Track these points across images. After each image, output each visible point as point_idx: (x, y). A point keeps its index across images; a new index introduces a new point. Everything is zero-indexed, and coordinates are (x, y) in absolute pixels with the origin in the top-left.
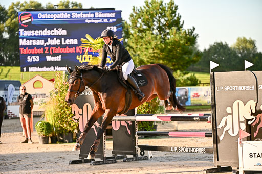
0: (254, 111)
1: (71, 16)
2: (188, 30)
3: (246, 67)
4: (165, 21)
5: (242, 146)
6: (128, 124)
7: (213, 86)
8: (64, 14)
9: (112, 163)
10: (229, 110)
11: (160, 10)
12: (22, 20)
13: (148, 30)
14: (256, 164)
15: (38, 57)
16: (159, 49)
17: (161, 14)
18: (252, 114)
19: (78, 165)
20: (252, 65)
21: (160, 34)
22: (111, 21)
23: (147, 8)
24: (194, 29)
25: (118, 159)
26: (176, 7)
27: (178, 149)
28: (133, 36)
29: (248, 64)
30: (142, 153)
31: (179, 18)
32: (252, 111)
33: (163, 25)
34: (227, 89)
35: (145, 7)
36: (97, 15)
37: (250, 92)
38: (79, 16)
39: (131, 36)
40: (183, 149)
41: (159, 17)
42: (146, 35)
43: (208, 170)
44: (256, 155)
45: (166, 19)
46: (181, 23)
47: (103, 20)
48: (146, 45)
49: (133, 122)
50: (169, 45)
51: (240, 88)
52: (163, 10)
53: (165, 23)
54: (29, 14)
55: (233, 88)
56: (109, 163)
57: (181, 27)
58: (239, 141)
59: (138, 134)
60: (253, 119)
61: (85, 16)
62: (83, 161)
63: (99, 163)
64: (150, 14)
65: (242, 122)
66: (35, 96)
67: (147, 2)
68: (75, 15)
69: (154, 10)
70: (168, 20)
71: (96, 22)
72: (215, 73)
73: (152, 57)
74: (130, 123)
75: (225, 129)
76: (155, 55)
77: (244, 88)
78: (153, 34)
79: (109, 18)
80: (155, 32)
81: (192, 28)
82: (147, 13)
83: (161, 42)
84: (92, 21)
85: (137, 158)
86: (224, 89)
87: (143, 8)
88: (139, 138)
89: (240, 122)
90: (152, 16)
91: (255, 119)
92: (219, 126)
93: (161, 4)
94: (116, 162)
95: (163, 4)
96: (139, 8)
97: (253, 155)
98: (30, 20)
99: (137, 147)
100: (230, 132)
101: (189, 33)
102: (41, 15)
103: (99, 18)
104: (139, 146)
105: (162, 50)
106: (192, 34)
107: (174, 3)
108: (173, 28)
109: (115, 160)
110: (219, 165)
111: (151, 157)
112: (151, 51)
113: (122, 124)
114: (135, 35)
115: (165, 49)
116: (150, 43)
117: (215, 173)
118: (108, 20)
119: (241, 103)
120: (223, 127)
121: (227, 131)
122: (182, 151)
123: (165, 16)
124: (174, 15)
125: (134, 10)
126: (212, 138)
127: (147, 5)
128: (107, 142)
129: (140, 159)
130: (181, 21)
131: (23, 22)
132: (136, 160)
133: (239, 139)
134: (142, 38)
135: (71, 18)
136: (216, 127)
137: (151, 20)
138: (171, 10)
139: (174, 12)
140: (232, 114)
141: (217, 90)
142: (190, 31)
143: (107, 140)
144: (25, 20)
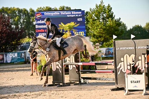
0: (134, 60)
1: (60, 13)
2: (117, 19)
3: (132, 38)
4: (106, 15)
5: (127, 77)
6: (76, 66)
7: (114, 48)
8: (57, 12)
9: (68, 86)
10: (122, 59)
11: (103, 10)
12: (37, 16)
13: (97, 19)
14: (134, 86)
15: (45, 33)
16: (103, 29)
17: (104, 12)
18: (133, 61)
19: (51, 87)
20: (135, 36)
21: (104, 21)
22: (79, 15)
23: (97, 9)
24: (120, 19)
25: (72, 84)
26: (111, 8)
27: (100, 79)
28: (90, 23)
29: (133, 36)
30: (84, 81)
31: (112, 14)
32: (133, 59)
33: (105, 17)
34: (121, 48)
35: (96, 9)
36: (73, 13)
37: (132, 50)
38: (64, 13)
39: (89, 23)
40: (102, 79)
41: (103, 13)
42: (96, 22)
43: (112, 89)
44: (134, 82)
45: (106, 14)
46: (114, 16)
47: (75, 15)
48: (96, 27)
49: (79, 66)
50: (108, 27)
51: (127, 48)
52: (105, 10)
53: (106, 16)
54: (40, 13)
55: (124, 48)
56: (66, 86)
57: (114, 18)
58: (126, 75)
59: (81, 72)
60: (133, 64)
61: (67, 13)
62: (54, 85)
63: (61, 86)
64: (98, 12)
65: (128, 65)
66: (38, 53)
67: (97, 6)
68: (62, 13)
69: (100, 10)
70: (107, 15)
71: (72, 16)
72: (115, 41)
73: (99, 33)
74: (77, 66)
75: (120, 69)
76: (101, 32)
77: (129, 48)
78: (100, 21)
79: (78, 14)
80: (101, 20)
81: (119, 19)
82: (97, 11)
83: (104, 25)
84: (71, 16)
85: (81, 83)
86: (120, 49)
87: (95, 9)
88: (82, 73)
89: (127, 65)
90: (99, 13)
91: (134, 63)
92: (118, 68)
93: (104, 7)
94: (70, 85)
95: (105, 7)
96: (93, 9)
97: (133, 82)
98: (40, 16)
99: (80, 78)
100: (123, 70)
101: (117, 21)
102: (45, 13)
103: (73, 14)
104: (82, 78)
105: (104, 30)
106: (119, 21)
107: (110, 6)
108: (110, 18)
109: (70, 84)
110: (118, 87)
111: (89, 83)
112: (99, 30)
113: (74, 67)
114: (91, 22)
115: (105, 29)
116: (98, 26)
117: (116, 91)
118: (78, 15)
119: (128, 56)
120: (119, 68)
121: (121, 70)
122: (102, 80)
123: (106, 13)
124: (110, 12)
125: (90, 10)
126: (114, 73)
127: (97, 8)
128: (65, 75)
129: (83, 84)
130: (114, 15)
131: (37, 17)
132: (80, 84)
133: (126, 74)
134: (94, 24)
135: (60, 14)
136: (116, 68)
137: (99, 15)
138: (108, 10)
139: (110, 11)
140: (124, 61)
141: (116, 49)
142: (118, 20)
143: (65, 74)
144: (38, 16)
